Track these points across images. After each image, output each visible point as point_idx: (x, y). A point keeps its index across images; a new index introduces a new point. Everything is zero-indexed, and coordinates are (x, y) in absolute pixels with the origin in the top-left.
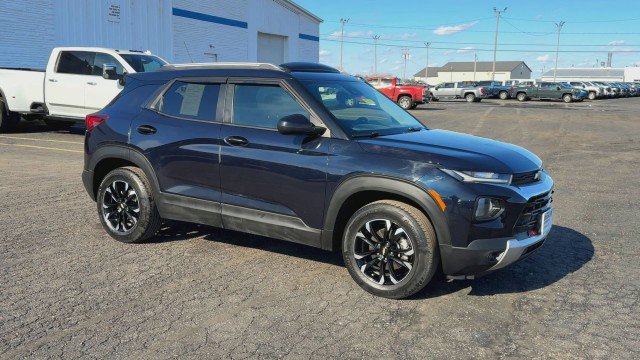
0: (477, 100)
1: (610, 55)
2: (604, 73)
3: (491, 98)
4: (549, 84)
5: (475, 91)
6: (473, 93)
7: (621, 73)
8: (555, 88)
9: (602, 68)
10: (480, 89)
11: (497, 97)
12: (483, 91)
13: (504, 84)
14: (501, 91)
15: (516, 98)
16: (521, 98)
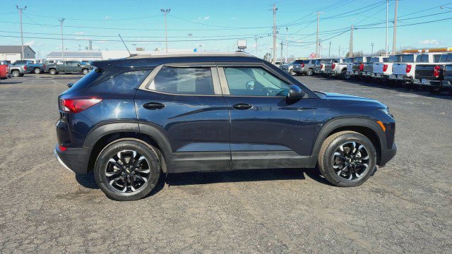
0: (21, 75)
1: (91, 42)
2: (89, 55)
3: (30, 73)
4: (71, 62)
5: (19, 68)
6: (18, 70)
7: (100, 54)
8: (76, 65)
9: (86, 51)
10: (23, 66)
11: (33, 72)
12: (25, 68)
13: (35, 63)
14: (35, 68)
15: (48, 73)
16: (53, 72)
